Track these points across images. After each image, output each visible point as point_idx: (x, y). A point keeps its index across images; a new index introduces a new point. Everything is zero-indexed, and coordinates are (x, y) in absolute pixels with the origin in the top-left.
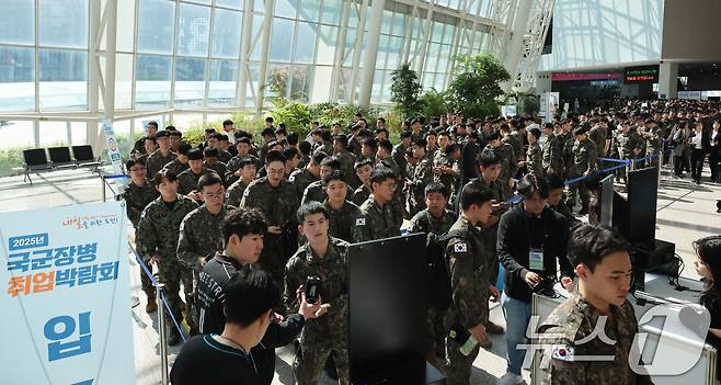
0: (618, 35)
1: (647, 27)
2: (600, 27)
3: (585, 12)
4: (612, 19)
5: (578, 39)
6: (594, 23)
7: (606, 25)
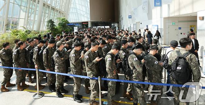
0: (81, 14)
1: (86, 13)
2: (77, 12)
3: (74, 9)
4: (79, 11)
5: (72, 15)
6: (76, 12)
7: (78, 12)
